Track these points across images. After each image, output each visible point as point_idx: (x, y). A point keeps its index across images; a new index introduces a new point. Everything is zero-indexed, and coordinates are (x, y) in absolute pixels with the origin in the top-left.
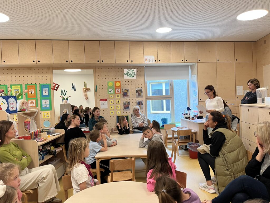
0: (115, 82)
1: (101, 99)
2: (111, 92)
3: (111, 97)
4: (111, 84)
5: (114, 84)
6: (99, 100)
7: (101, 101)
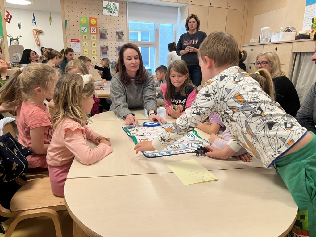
0: (90, 18)
1: (71, 40)
2: (84, 32)
3: (85, 37)
4: (84, 20)
5: (89, 21)
6: (69, 41)
7: (72, 42)
